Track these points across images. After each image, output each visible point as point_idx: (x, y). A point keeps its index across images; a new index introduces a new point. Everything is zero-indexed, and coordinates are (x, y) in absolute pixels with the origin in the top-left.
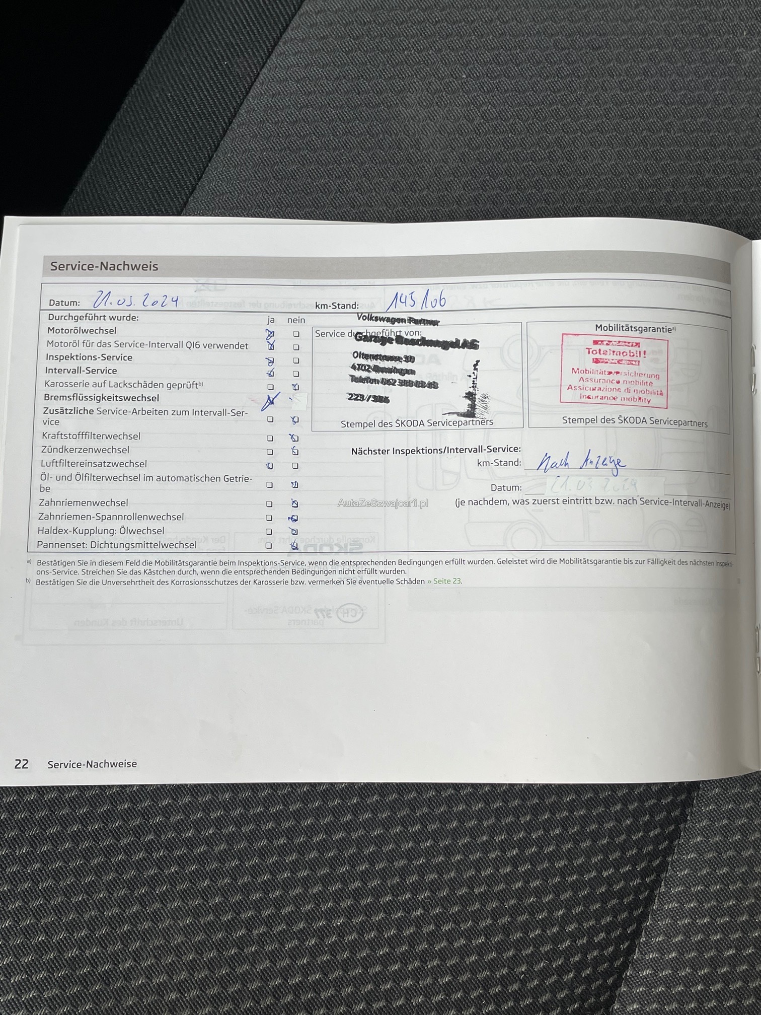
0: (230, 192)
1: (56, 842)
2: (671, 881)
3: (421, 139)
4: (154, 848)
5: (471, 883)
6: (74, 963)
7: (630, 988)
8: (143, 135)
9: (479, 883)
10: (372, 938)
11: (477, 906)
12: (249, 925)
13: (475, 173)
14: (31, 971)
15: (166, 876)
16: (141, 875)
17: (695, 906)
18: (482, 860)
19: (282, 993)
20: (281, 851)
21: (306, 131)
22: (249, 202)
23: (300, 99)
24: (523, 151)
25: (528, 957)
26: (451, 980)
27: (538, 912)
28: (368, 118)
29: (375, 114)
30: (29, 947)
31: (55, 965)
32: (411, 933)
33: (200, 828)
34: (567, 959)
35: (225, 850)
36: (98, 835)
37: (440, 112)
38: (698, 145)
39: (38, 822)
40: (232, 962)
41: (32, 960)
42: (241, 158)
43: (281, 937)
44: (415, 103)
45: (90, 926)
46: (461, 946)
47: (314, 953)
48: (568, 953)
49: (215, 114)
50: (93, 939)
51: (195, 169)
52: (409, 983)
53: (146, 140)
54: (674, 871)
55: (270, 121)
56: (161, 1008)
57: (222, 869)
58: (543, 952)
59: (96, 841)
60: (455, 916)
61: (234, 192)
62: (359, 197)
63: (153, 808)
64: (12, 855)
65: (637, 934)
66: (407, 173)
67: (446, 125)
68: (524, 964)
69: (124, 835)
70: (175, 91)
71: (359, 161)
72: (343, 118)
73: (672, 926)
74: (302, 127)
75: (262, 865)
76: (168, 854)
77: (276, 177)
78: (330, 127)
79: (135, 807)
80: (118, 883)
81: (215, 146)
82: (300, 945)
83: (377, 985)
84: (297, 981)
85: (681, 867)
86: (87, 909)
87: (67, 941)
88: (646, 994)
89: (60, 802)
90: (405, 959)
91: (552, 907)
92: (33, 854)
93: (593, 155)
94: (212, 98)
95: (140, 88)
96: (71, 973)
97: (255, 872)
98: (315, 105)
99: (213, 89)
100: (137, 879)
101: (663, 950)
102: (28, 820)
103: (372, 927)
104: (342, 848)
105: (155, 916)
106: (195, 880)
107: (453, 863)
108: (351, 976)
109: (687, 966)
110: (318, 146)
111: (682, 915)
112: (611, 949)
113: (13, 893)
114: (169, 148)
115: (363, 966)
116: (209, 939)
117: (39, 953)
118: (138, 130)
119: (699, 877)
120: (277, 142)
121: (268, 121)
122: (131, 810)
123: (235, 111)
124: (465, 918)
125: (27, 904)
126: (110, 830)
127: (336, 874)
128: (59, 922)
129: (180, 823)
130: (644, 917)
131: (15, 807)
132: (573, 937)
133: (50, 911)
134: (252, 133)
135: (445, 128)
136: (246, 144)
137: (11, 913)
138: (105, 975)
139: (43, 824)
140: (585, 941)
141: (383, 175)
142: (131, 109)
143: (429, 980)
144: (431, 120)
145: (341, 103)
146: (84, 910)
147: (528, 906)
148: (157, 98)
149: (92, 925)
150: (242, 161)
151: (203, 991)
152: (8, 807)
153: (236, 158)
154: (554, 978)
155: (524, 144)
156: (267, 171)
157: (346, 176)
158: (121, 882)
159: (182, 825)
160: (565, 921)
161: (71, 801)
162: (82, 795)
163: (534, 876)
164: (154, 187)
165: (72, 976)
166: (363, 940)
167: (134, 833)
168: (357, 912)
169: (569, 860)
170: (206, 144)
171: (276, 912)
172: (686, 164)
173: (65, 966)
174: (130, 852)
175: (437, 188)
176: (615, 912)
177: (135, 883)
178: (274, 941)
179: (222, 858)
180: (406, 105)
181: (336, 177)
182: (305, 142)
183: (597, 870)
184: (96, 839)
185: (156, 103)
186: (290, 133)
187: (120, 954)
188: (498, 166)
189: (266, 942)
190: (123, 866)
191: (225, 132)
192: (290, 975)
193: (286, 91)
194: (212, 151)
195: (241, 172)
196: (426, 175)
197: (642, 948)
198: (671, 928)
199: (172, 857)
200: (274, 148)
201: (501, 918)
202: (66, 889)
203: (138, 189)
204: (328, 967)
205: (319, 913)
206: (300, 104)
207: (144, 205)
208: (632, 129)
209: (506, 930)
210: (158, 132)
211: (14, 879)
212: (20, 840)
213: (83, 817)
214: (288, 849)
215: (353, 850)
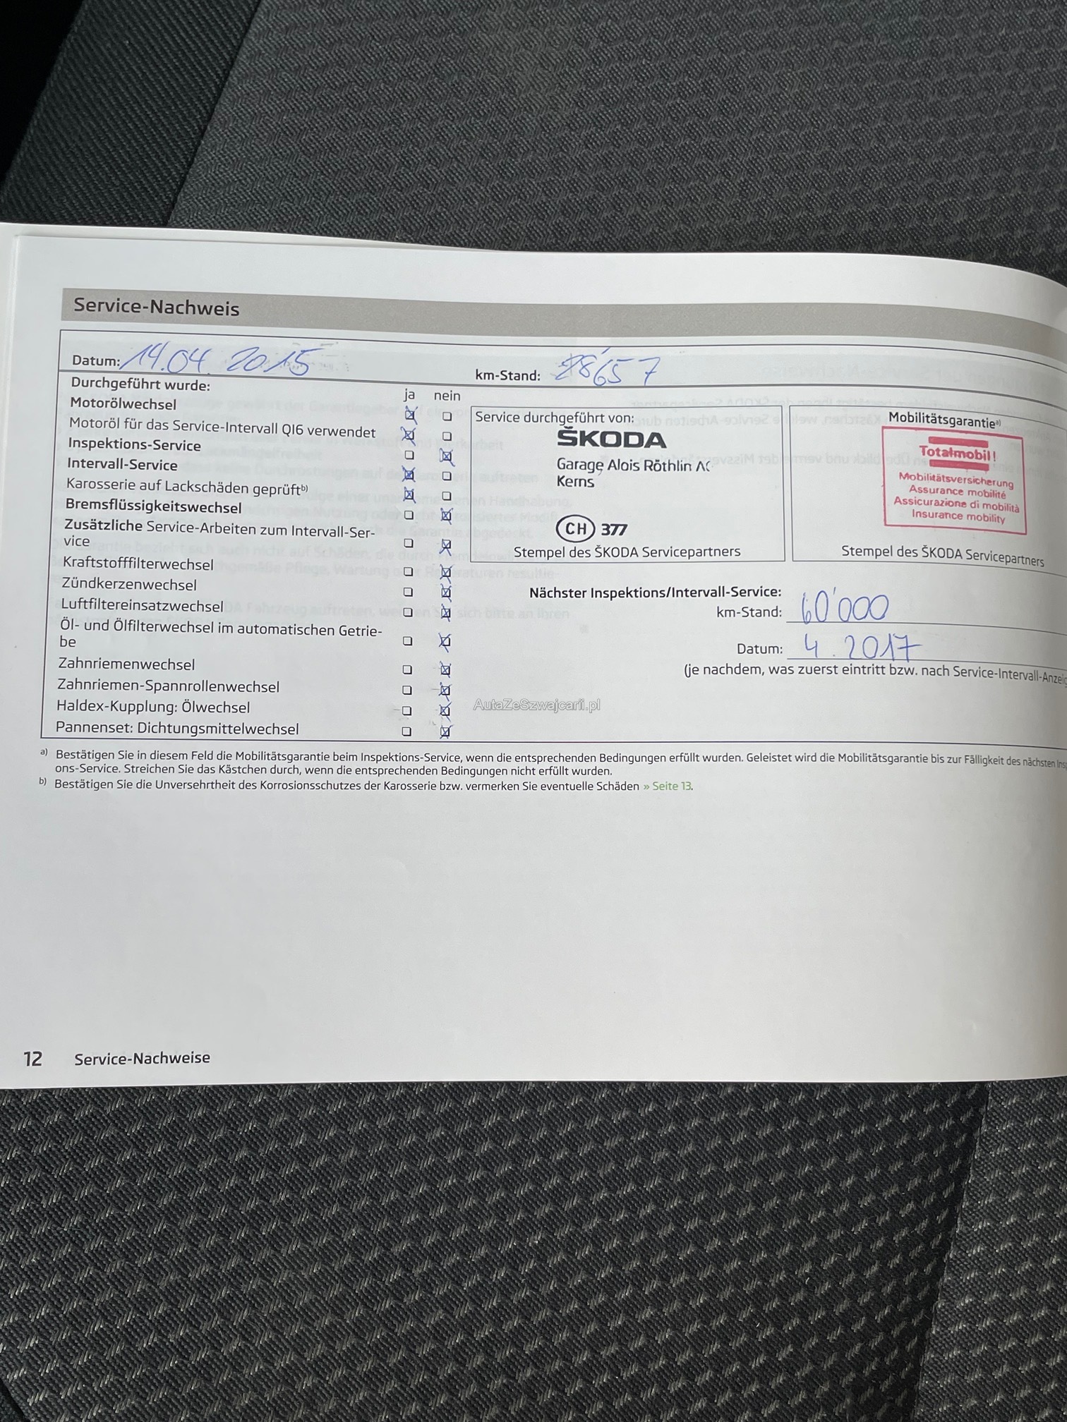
0: (240, 181)
1: (102, 1180)
2: (995, 1117)
3: (516, 79)
4: (251, 1169)
5: (718, 1157)
6: (153, 1357)
7: (956, 1275)
8: (94, 106)
9: (729, 1155)
10: (586, 1256)
11: (731, 1188)
12: (406, 1263)
13: (599, 122)
14: (89, 1377)
15: (273, 1208)
16: (235, 1211)
17: (1034, 1147)
18: (730, 1122)
19: (467, 1354)
20: (439, 1147)
21: (343, 79)
22: (270, 192)
23: (327, 32)
24: (666, 84)
25: (811, 1252)
26: (708, 1300)
27: (818, 1186)
28: (433, 52)
29: (442, 46)
30: (81, 1342)
31: (124, 1362)
32: (642, 1241)
33: (315, 1130)
34: (866, 1247)
35: (356, 1157)
36: (163, 1162)
37: (538, 35)
38: (914, 55)
39: (69, 1154)
40: (388, 1320)
41: (90, 1361)
42: (250, 127)
43: (454, 1273)
44: (499, 24)
45: (169, 1297)
46: (715, 1249)
47: (506, 1289)
48: (866, 1239)
49: (201, 66)
50: (177, 1316)
51: (181, 149)
52: (649, 1313)
53: (99, 114)
54: (998, 1102)
55: (286, 68)
56: (292, 1403)
57: (355, 1185)
58: (831, 1241)
59: (161, 1171)
60: (701, 1208)
61: (245, 179)
62: (434, 170)
63: (241, 1110)
64: (37, 1210)
65: (956, 1198)
66: (500, 130)
67: (550, 54)
68: (807, 1262)
69: (203, 1155)
70: (135, 36)
71: (427, 117)
72: (396, 55)
73: (1005, 1180)
74: (337, 73)
75: (413, 1172)
76: (273, 1176)
77: (306, 151)
78: (378, 69)
79: (213, 1112)
80: (202, 1229)
81: (207, 112)
82: (483, 1280)
83: (603, 1323)
84: (487, 1333)
85: (1006, 1095)
86: (162, 1273)
87: (137, 1324)
88: (981, 1281)
89: (99, 1120)
90: (637, 1280)
91: (836, 1175)
92: (69, 1203)
93: (767, 82)
94: (194, 42)
95: (79, 38)
96: (150, 1372)
97: (405, 1183)
98: (351, 38)
99: (193, 29)
100: (230, 1218)
101: (996, 1215)
102: (54, 1153)
103: (585, 1239)
104: (527, 1132)
105: (265, 1270)
106: (317, 1208)
107: (688, 1132)
108: (563, 1315)
109: (1033, 1233)
110: (364, 100)
111: (1017, 1162)
112: (924, 1224)
113: (45, 1265)
114: (138, 123)
115: (579, 1299)
116: (349, 1291)
117: (98, 1349)
118: (85, 100)
119: (1033, 1105)
120: (302, 98)
121: (283, 68)
122: (208, 1119)
123: (231, 58)
124: (715, 1208)
125: (70, 1279)
126: (180, 1151)
127: (523, 1170)
128: (122, 1299)
129: (284, 1127)
130: (963, 1172)
131: (31, 1137)
132: (870, 1213)
133: (105, 1284)
134: (262, 89)
135: (548, 58)
136: (255, 106)
137: (46, 1296)
138: (202, 1367)
139: (78, 1156)
140: (887, 1218)
141: (465, 135)
142: (69, 69)
143: (676, 1305)
144: (526, 48)
145: (390, 33)
146: (157, 1275)
147: (803, 1178)
148: (108, 49)
149: (173, 1296)
150: (251, 131)
151: (351, 1368)
152: (20, 1138)
153: (242, 128)
154: (852, 1276)
155: (666, 74)
156: (291, 144)
157: (411, 141)
158: (208, 1226)
159: (287, 1130)
160: (856, 1194)
161: (116, 1116)
162: (131, 1105)
163: (806, 1135)
164: (122, 183)
165: (153, 1375)
166: (574, 1260)
167: (217, 1151)
168: (560, 1222)
169: (853, 1105)
170: (194, 111)
171: (443, 1238)
172: (899, 85)
173: (140, 1363)
174: (215, 1180)
175: (547, 148)
176: (925, 1170)
177: (228, 1225)
178: (446, 1280)
179: (353, 1170)
180: (487, 29)
181: (396, 144)
182: (343, 95)
183: (892, 1114)
184: (161, 1168)
185: (109, 57)
186: (319, 83)
187: (220, 1332)
188: (632, 108)
189: (435, 1283)
190: (208, 1202)
191: (220, 91)
192: (476, 1326)
193: (306, 22)
194: (203, 122)
195: (252, 148)
196: (528, 131)
197: (966, 1217)
198: (1003, 1182)
199: (278, 1178)
200: (298, 108)
201: (766, 1201)
202: (126, 1248)
203: (97, 189)
204: (529, 1306)
205: (506, 1230)
206: (329, 39)
207: (109, 211)
208: (818, 39)
209: (777, 1217)
210: (116, 99)
211: (45, 1244)
212: (46, 1186)
213: (136, 1137)
214: (448, 1143)
215: (543, 1132)
